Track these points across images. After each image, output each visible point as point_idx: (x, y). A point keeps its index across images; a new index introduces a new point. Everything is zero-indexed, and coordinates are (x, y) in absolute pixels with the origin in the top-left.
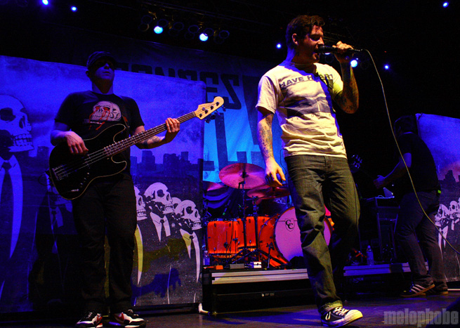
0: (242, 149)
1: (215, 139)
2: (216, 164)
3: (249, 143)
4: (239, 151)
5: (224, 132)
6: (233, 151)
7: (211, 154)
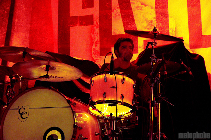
7: (180, 29)
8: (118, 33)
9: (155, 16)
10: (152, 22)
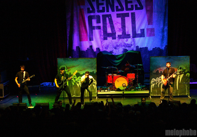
0: (142, 28)
1: (131, 24)
2: (131, 35)
3: (146, 25)
4: (141, 28)
5: (135, 20)
6: (138, 29)
7: (129, 31)
8: (109, 33)
9: (121, 27)
10: (120, 29)
